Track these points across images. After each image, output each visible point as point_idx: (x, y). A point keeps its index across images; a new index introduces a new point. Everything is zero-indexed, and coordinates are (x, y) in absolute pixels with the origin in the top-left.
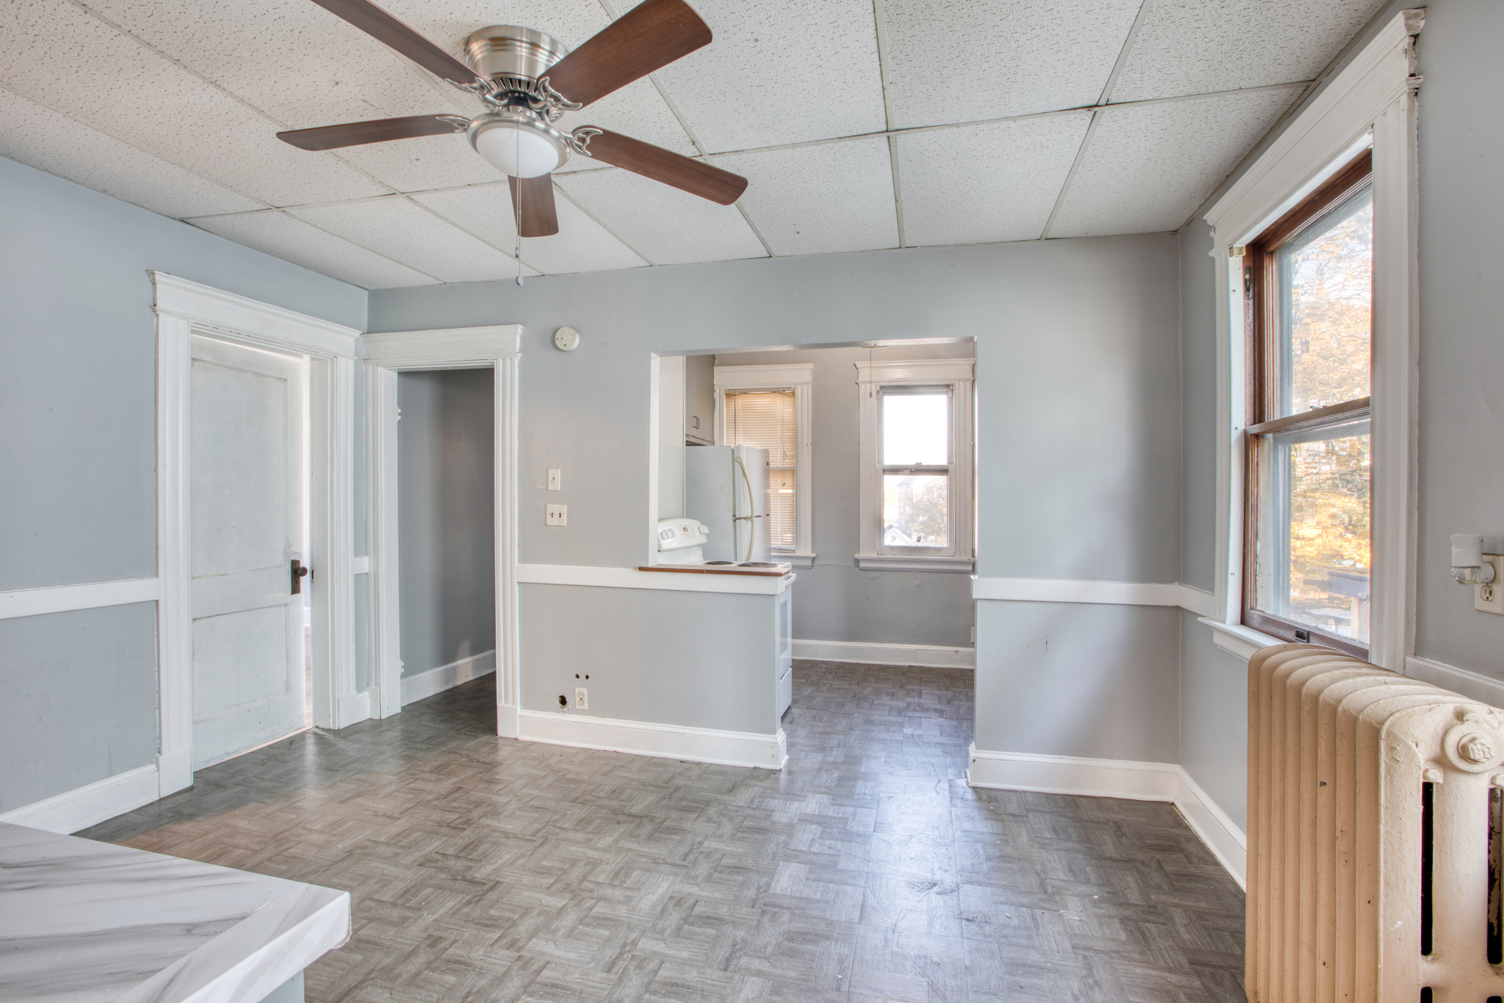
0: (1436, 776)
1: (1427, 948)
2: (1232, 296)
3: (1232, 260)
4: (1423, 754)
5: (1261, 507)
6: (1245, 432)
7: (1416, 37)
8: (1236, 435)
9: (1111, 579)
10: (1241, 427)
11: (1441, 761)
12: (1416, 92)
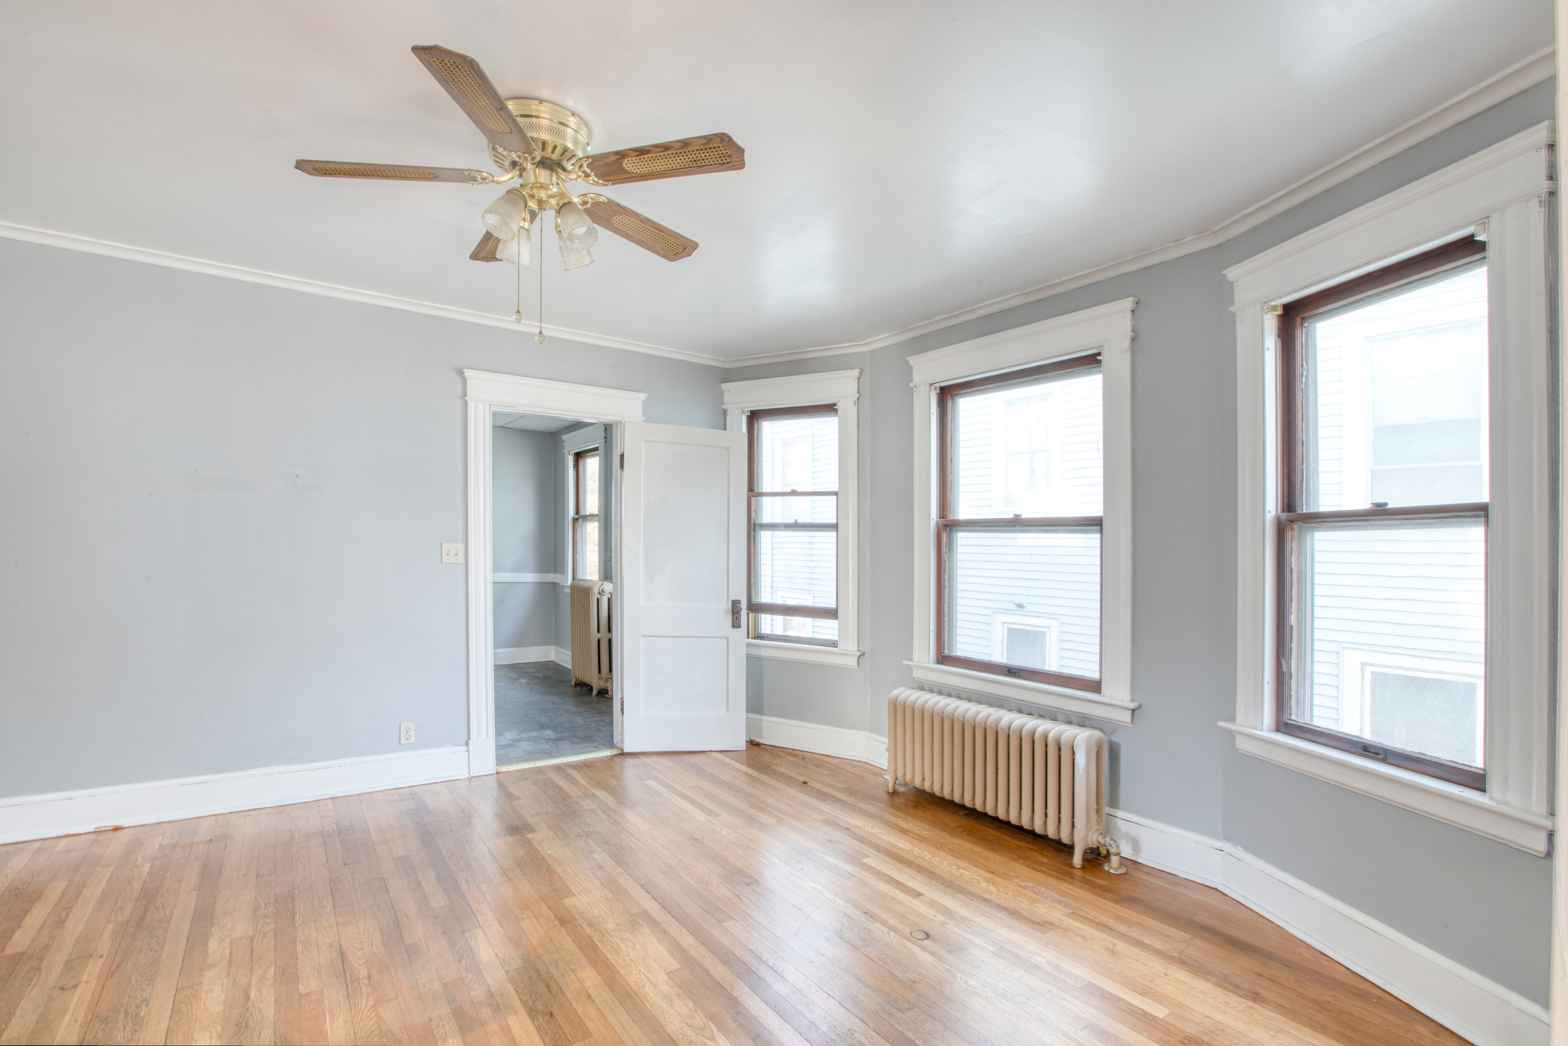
0: (599, 597)
1: (598, 632)
2: (570, 469)
3: (569, 456)
4: (596, 592)
5: (578, 543)
6: (573, 517)
7: (606, 428)
8: (570, 518)
9: (527, 572)
10: (572, 515)
11: (599, 593)
12: (606, 442)
